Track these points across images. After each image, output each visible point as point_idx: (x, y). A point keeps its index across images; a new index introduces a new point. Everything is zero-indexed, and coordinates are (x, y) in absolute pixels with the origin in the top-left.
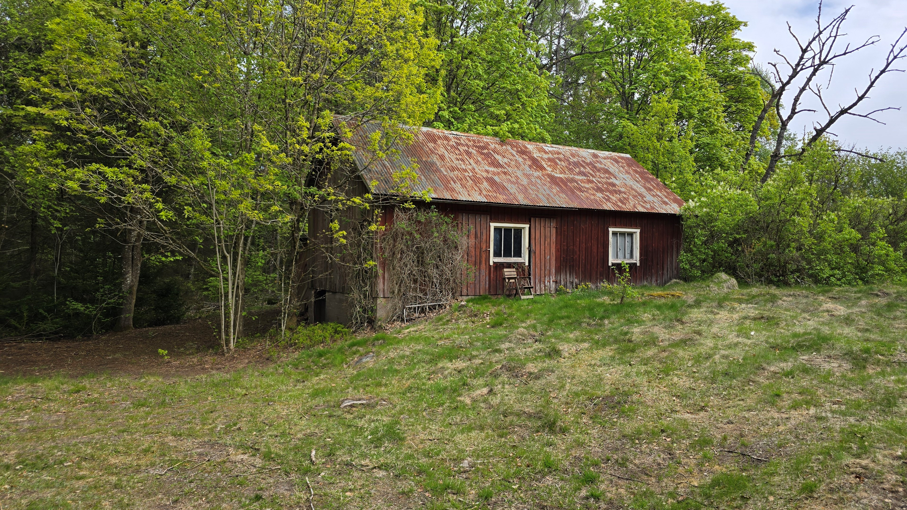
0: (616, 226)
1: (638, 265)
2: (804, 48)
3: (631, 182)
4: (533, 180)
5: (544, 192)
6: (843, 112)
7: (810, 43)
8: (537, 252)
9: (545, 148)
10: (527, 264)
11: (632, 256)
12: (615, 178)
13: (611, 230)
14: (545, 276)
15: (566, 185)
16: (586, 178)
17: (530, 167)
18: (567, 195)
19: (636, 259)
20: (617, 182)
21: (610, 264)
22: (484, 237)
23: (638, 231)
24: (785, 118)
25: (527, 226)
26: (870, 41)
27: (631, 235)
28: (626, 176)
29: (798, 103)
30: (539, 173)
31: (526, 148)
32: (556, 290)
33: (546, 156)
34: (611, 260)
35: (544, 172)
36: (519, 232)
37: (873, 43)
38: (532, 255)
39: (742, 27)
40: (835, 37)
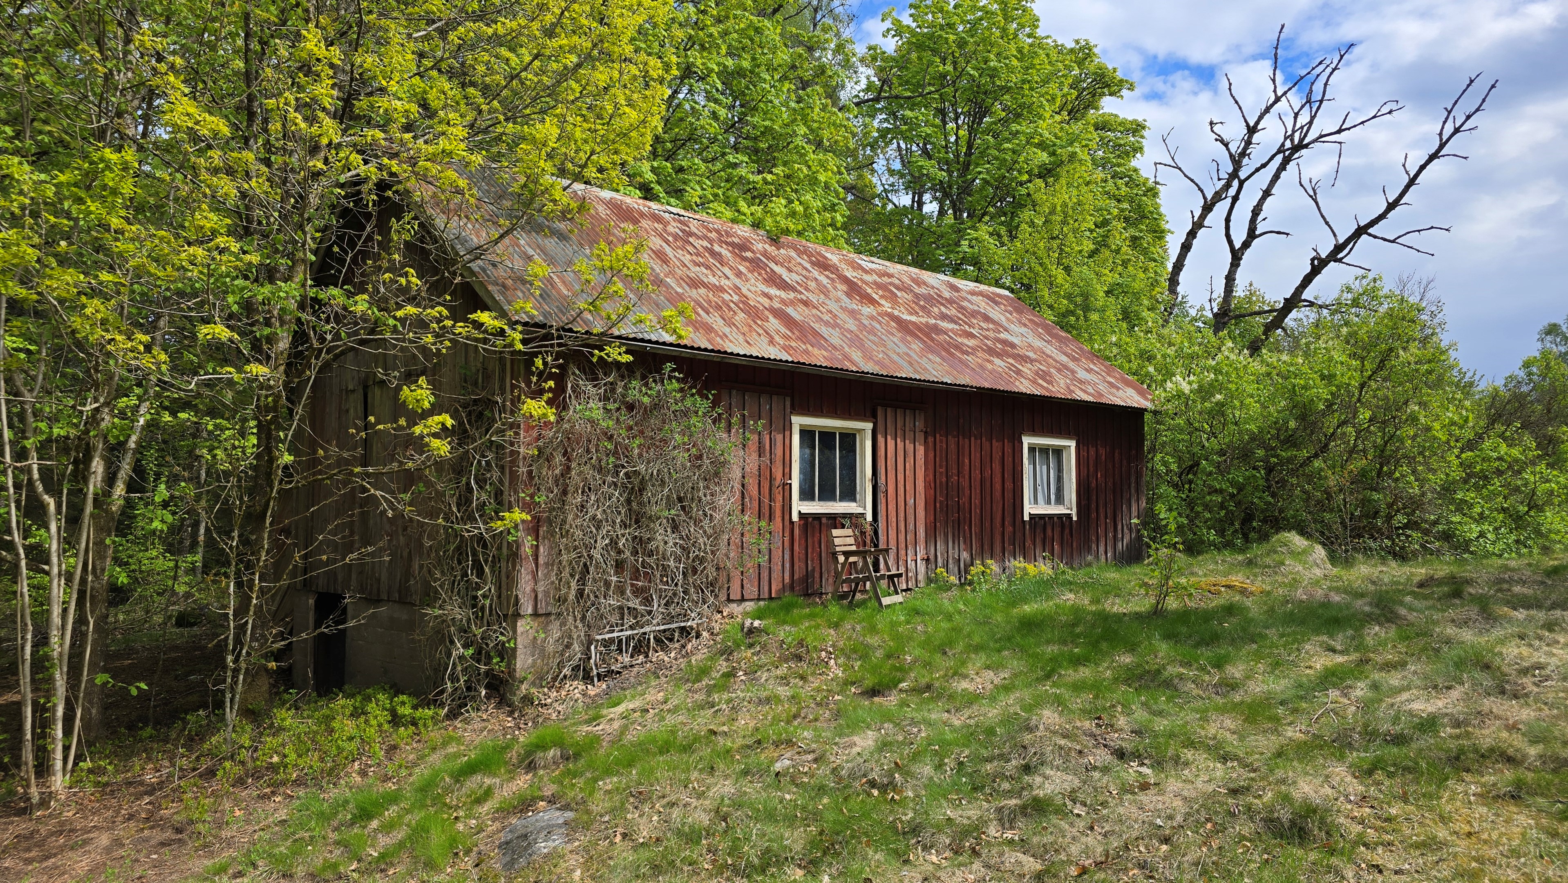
0: (1034, 432)
1: (1075, 518)
2: (1252, 124)
3: (1038, 343)
4: (866, 322)
5: (898, 350)
6: (1361, 231)
8: (891, 489)
9: (860, 262)
10: (869, 518)
11: (1060, 500)
12: (1006, 330)
13: (1027, 441)
14: (906, 548)
15: (931, 338)
16: (957, 327)
17: (848, 295)
18: (943, 358)
19: (1069, 507)
20: (1016, 340)
21: (1026, 518)
22: (779, 451)
23: (1072, 444)
24: (1237, 245)
25: (869, 426)
26: (1385, 110)
27: (1058, 452)
28: (1023, 330)
29: (1260, 218)
30: (868, 310)
31: (826, 258)
32: (929, 580)
33: (867, 278)
34: (1029, 509)
35: (880, 309)
36: (849, 440)
37: (1390, 112)
38: (881, 496)
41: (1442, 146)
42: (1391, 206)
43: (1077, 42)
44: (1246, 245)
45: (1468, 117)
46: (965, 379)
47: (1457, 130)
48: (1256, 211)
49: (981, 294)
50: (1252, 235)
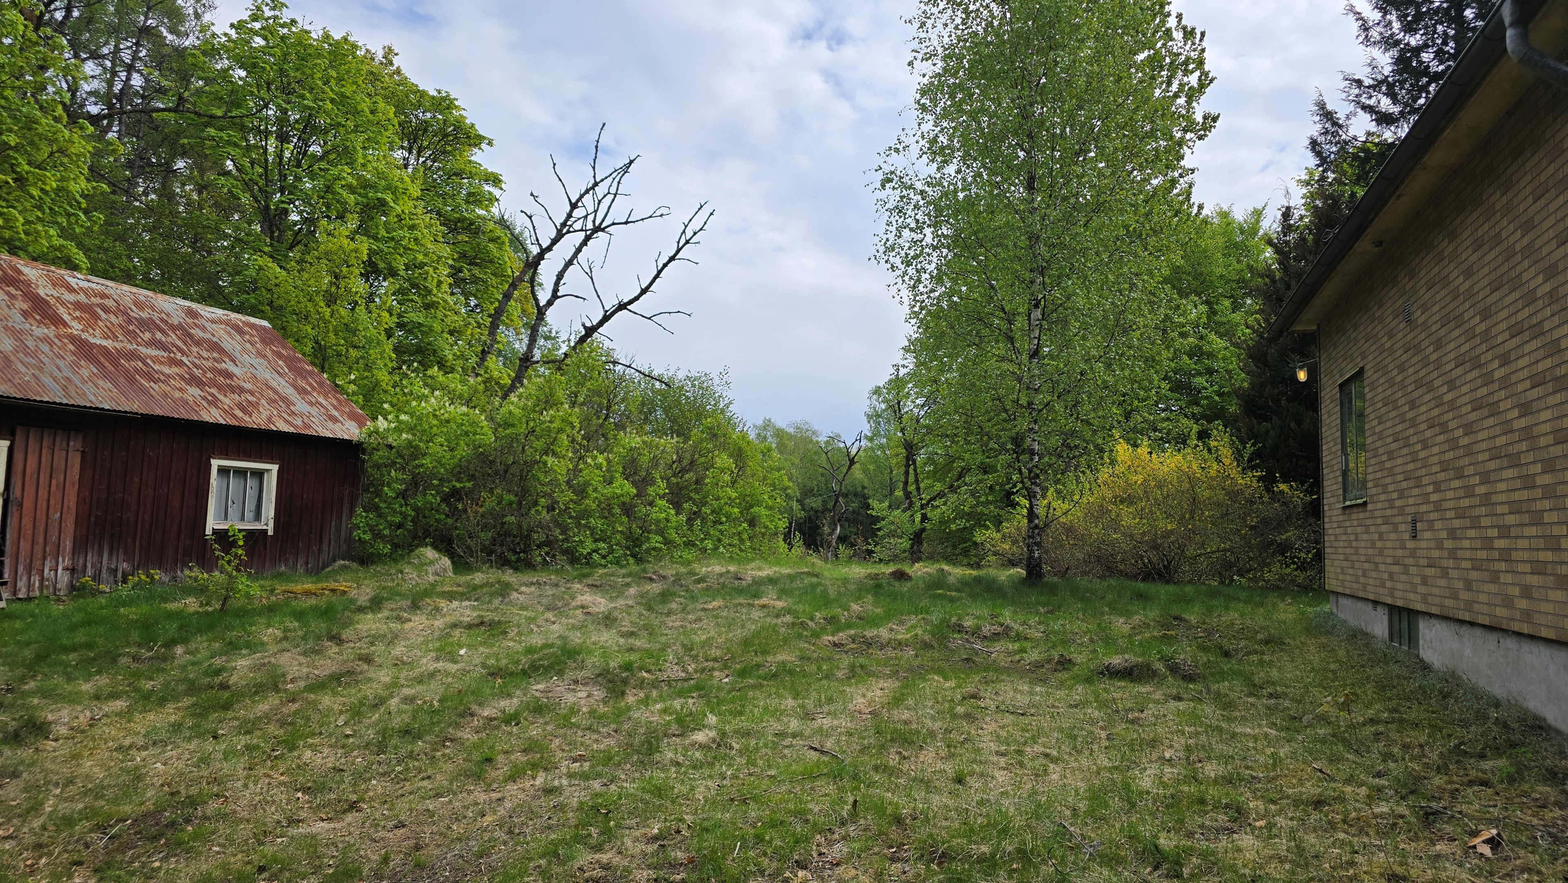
0: (227, 456)
1: (270, 533)
2: (573, 201)
3: (265, 374)
4: (31, 343)
5: (56, 373)
6: (622, 307)
7: (582, 196)
8: (28, 504)
9: (70, 279)
11: (258, 517)
12: (234, 362)
13: (215, 463)
14: (44, 558)
15: (115, 363)
16: (166, 355)
17: (25, 314)
18: (116, 385)
19: (268, 522)
20: (236, 371)
21: (209, 531)
23: (275, 468)
24: (542, 303)
25: (6, 444)
26: (658, 213)
27: (259, 475)
28: (256, 361)
29: (562, 282)
30: (50, 331)
31: (19, 272)
32: (72, 587)
33: (71, 297)
34: (212, 523)
35: (62, 330)
37: (661, 215)
38: (13, 510)
39: (483, 146)
40: (615, 195)
41: (679, 250)
42: (644, 291)
43: (439, 92)
44: (550, 303)
45: (695, 234)
46: (134, 405)
47: (687, 242)
48: (560, 276)
49: (228, 323)
50: (555, 296)
